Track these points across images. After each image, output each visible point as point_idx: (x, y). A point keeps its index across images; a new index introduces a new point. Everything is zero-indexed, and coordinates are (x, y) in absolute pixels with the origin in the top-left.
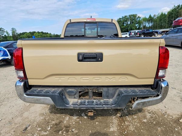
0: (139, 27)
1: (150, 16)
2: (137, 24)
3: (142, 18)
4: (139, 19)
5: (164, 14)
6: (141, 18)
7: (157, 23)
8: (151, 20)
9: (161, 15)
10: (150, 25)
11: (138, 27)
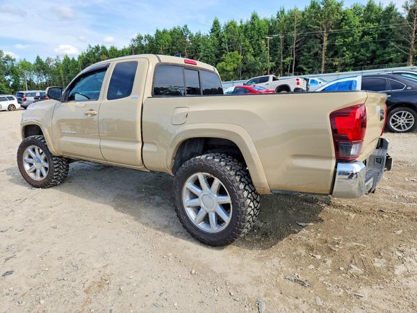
0: (15, 82)
1: (38, 60)
2: (7, 74)
3: (18, 61)
4: (9, 63)
5: (71, 59)
6: (14, 60)
7: (60, 78)
8: (43, 69)
9: (65, 60)
10: (45, 80)
11: (11, 83)
